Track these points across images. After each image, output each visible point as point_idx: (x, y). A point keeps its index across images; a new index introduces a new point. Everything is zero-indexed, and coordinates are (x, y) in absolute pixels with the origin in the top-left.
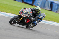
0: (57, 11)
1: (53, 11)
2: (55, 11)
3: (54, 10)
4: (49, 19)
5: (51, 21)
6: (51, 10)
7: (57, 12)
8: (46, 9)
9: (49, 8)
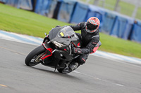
0: (47, 11)
1: (38, 13)
2: (44, 12)
3: (41, 10)
4: (28, 32)
5: (34, 36)
6: (33, 10)
7: (46, 15)
8: (21, 8)
9: (28, 4)
